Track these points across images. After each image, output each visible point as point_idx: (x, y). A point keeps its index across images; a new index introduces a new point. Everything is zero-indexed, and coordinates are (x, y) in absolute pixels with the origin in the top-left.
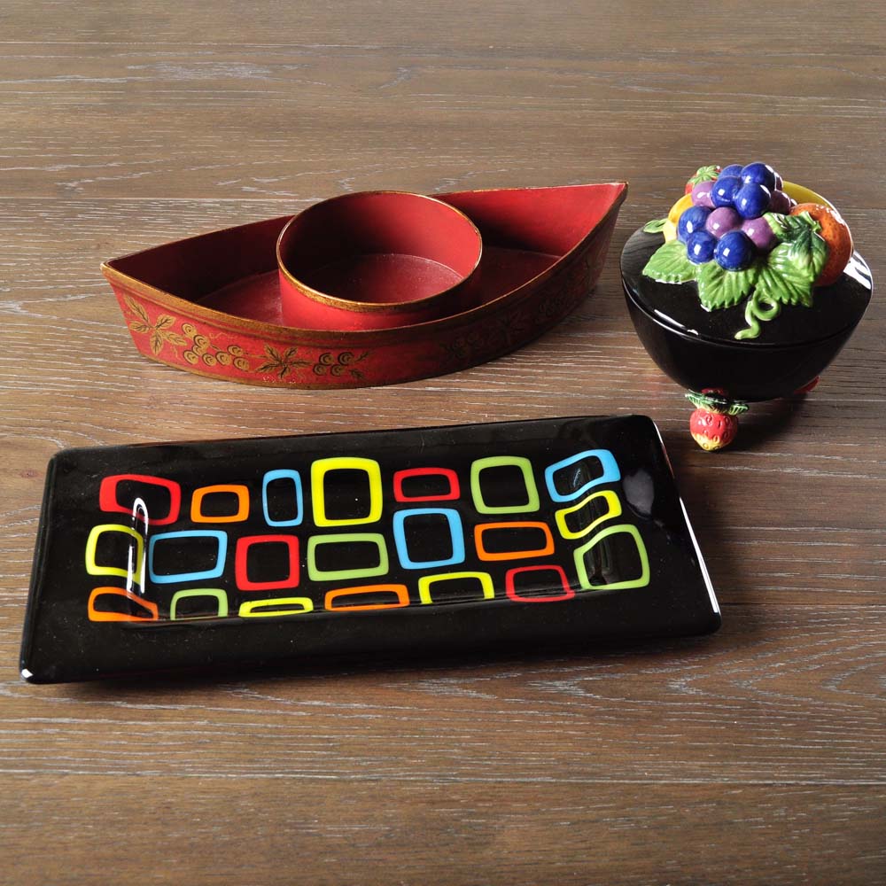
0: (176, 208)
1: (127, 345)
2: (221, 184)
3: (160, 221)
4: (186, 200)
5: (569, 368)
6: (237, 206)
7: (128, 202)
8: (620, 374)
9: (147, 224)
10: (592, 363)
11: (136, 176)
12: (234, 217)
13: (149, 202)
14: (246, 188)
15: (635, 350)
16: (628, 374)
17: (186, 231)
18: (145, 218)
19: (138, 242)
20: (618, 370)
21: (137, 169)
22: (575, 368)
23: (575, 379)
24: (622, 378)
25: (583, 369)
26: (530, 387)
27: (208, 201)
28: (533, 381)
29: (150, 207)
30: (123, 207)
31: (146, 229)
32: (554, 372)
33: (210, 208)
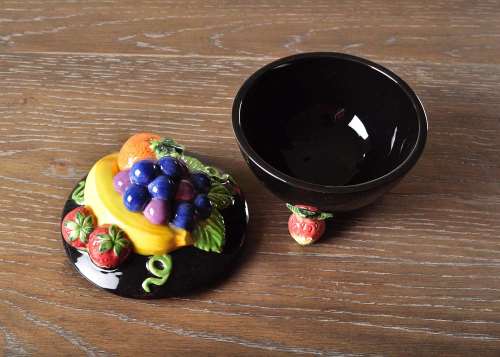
0: (86, 62)
1: (47, 205)
2: (121, 39)
3: (74, 75)
4: (93, 55)
5: (399, 231)
6: (133, 61)
7: (50, 56)
8: (441, 238)
9: (63, 78)
10: (418, 226)
11: (55, 30)
12: (131, 72)
13: (65, 56)
14: (140, 44)
15: (450, 212)
16: (448, 238)
17: (94, 86)
18: (62, 73)
19: (56, 97)
20: (439, 234)
21: (56, 24)
22: (405, 231)
23: (406, 244)
24: (442, 242)
25: (412, 233)
26: (371, 253)
27: (111, 56)
28: (372, 246)
29: (65, 62)
30: (45, 61)
31: (62, 84)
32: (388, 236)
33: (112, 63)
